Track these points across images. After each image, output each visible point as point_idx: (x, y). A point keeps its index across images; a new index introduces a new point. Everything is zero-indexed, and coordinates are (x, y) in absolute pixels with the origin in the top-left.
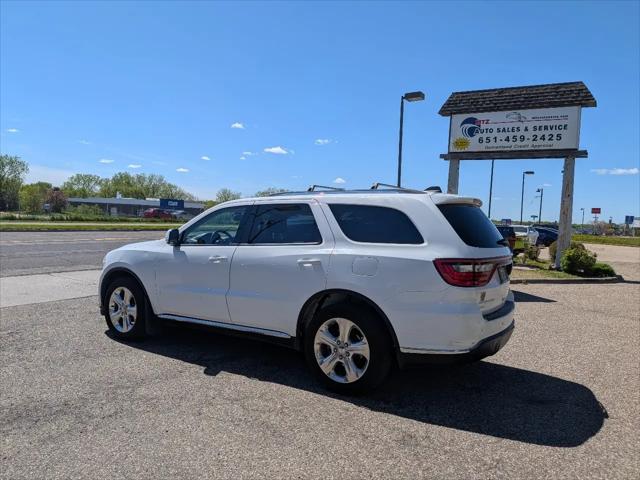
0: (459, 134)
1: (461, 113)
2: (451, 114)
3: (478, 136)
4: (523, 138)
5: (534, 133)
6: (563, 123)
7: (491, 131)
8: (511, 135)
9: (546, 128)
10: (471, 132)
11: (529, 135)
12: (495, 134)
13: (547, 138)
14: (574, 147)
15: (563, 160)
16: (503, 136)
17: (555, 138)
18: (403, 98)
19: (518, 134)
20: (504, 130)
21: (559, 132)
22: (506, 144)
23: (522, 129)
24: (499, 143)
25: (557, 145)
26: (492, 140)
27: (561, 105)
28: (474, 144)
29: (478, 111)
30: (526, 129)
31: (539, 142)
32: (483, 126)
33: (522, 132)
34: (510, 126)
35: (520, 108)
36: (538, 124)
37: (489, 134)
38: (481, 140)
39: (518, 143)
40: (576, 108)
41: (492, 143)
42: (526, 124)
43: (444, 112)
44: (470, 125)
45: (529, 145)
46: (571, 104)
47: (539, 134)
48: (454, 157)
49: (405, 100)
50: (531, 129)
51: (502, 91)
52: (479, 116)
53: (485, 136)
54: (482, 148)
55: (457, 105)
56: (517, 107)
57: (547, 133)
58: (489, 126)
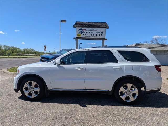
0: (78, 33)
1: (79, 27)
2: (76, 27)
3: (83, 33)
4: (93, 35)
5: (96, 34)
6: (102, 32)
7: (86, 32)
8: (91, 34)
9: (99, 33)
10: (81, 32)
11: (95, 34)
12: (87, 33)
13: (99, 35)
14: (104, 38)
15: (102, 41)
16: (89, 34)
17: (100, 35)
18: (60, 21)
19: (93, 34)
20: (89, 32)
21: (101, 34)
22: (90, 36)
23: (93, 32)
24: (88, 36)
25: (101, 37)
26: (86, 35)
27: (102, 27)
28: (82, 36)
29: (83, 27)
30: (94, 33)
31: (97, 36)
32: (84, 31)
33: (93, 33)
34: (91, 32)
35: (93, 27)
36: (97, 32)
37: (86, 33)
38: (84, 35)
39: (92, 36)
40: (105, 28)
41: (86, 36)
42: (94, 31)
43: (74, 26)
44: (81, 31)
45: (95, 37)
46: (104, 27)
47: (97, 34)
48: (77, 38)
49: (61, 22)
50: (95, 32)
51: (88, 22)
52: (83, 28)
53: (85, 33)
54: (84, 36)
55: (78, 25)
56: (92, 27)
57: (99, 34)
58: (86, 31)
